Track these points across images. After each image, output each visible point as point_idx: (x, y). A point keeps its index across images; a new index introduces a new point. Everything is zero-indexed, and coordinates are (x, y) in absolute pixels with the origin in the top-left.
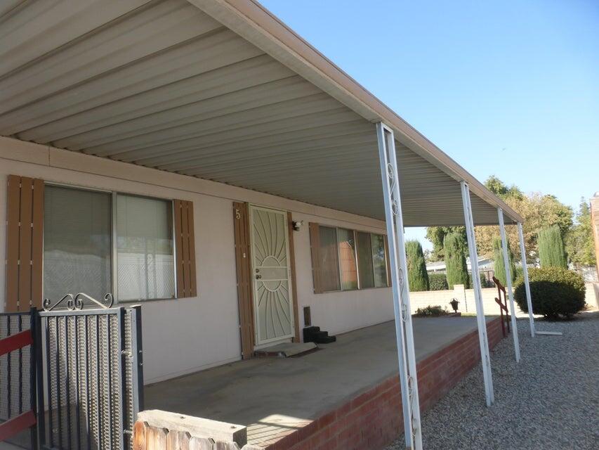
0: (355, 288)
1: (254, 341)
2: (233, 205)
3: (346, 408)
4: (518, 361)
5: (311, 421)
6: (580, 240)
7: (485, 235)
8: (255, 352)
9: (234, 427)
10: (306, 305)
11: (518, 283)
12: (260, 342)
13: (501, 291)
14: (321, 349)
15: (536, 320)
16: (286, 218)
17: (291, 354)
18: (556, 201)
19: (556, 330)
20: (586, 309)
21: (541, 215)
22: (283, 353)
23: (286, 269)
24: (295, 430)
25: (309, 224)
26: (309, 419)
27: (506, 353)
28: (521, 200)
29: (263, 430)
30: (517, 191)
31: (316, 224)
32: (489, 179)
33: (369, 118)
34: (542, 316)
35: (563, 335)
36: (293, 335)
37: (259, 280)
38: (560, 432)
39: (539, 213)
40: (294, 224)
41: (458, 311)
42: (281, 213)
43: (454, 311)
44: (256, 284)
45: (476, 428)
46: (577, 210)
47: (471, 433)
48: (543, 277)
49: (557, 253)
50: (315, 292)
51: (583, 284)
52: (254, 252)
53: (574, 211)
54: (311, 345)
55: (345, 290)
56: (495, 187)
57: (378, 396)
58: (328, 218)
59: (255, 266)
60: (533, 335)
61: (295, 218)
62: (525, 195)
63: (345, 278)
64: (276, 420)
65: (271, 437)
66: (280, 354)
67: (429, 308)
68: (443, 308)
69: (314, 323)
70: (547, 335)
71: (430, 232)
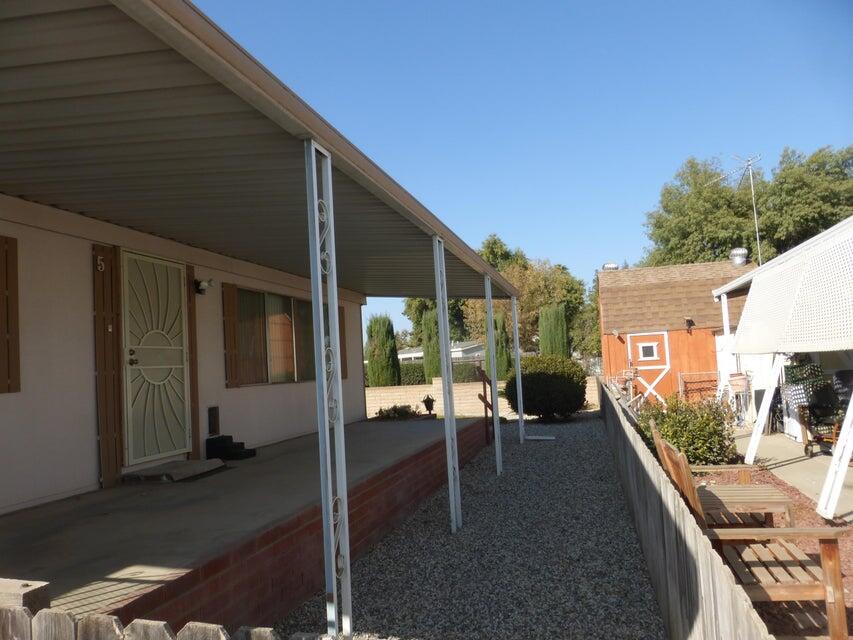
0: (289, 379)
1: (122, 459)
2: (93, 249)
3: (249, 547)
4: (499, 473)
5: (188, 571)
6: (589, 323)
7: (479, 313)
8: (125, 476)
9: (27, 585)
10: (213, 404)
11: (510, 374)
12: (132, 461)
13: (488, 386)
14: (230, 468)
15: (527, 422)
16: (184, 274)
17: (181, 477)
18: (567, 274)
19: (548, 434)
20: (586, 407)
21: (548, 289)
22: (168, 476)
23: (182, 351)
24: (159, 586)
25: (223, 285)
26: (186, 567)
27: (485, 465)
28: (526, 268)
29: (109, 589)
30: (522, 257)
31: (234, 285)
32: (489, 238)
33: (293, 131)
34: (535, 417)
35: (556, 440)
36: (189, 448)
37: (134, 366)
38: (532, 558)
39: (546, 287)
40: (197, 284)
41: (432, 412)
42: (176, 266)
43: (428, 412)
44: (128, 373)
45: (434, 562)
46: (589, 285)
47: (426, 568)
48: (540, 367)
49: (560, 338)
50: (227, 386)
51: (584, 377)
52: (128, 324)
53: (586, 288)
54: (217, 463)
55: (273, 383)
56: (496, 250)
57: (301, 528)
58: (251, 277)
59: (127, 343)
60: (522, 442)
61: (198, 274)
62: (530, 263)
63: (276, 366)
64: (134, 574)
65: (119, 599)
66: (164, 478)
67: (395, 409)
68: (413, 408)
69: (223, 431)
70: (538, 440)
71: (409, 306)
